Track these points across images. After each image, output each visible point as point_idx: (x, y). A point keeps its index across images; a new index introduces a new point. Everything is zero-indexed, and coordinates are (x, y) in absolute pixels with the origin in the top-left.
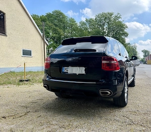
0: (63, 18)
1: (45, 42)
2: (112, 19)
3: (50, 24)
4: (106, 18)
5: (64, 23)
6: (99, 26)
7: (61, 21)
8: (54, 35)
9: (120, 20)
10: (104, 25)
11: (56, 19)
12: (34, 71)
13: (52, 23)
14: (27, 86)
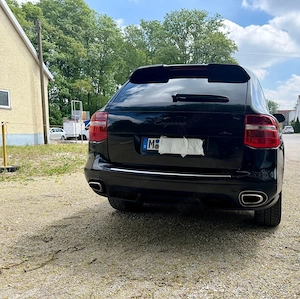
0: (84, 14)
1: (42, 73)
2: (203, 27)
3: (52, 27)
4: (189, 24)
5: (86, 26)
6: (173, 41)
7: (80, 21)
8: (63, 56)
9: (221, 29)
10: (184, 38)
11: (66, 16)
12: (17, 144)
13: (56, 24)
14: (17, 184)
